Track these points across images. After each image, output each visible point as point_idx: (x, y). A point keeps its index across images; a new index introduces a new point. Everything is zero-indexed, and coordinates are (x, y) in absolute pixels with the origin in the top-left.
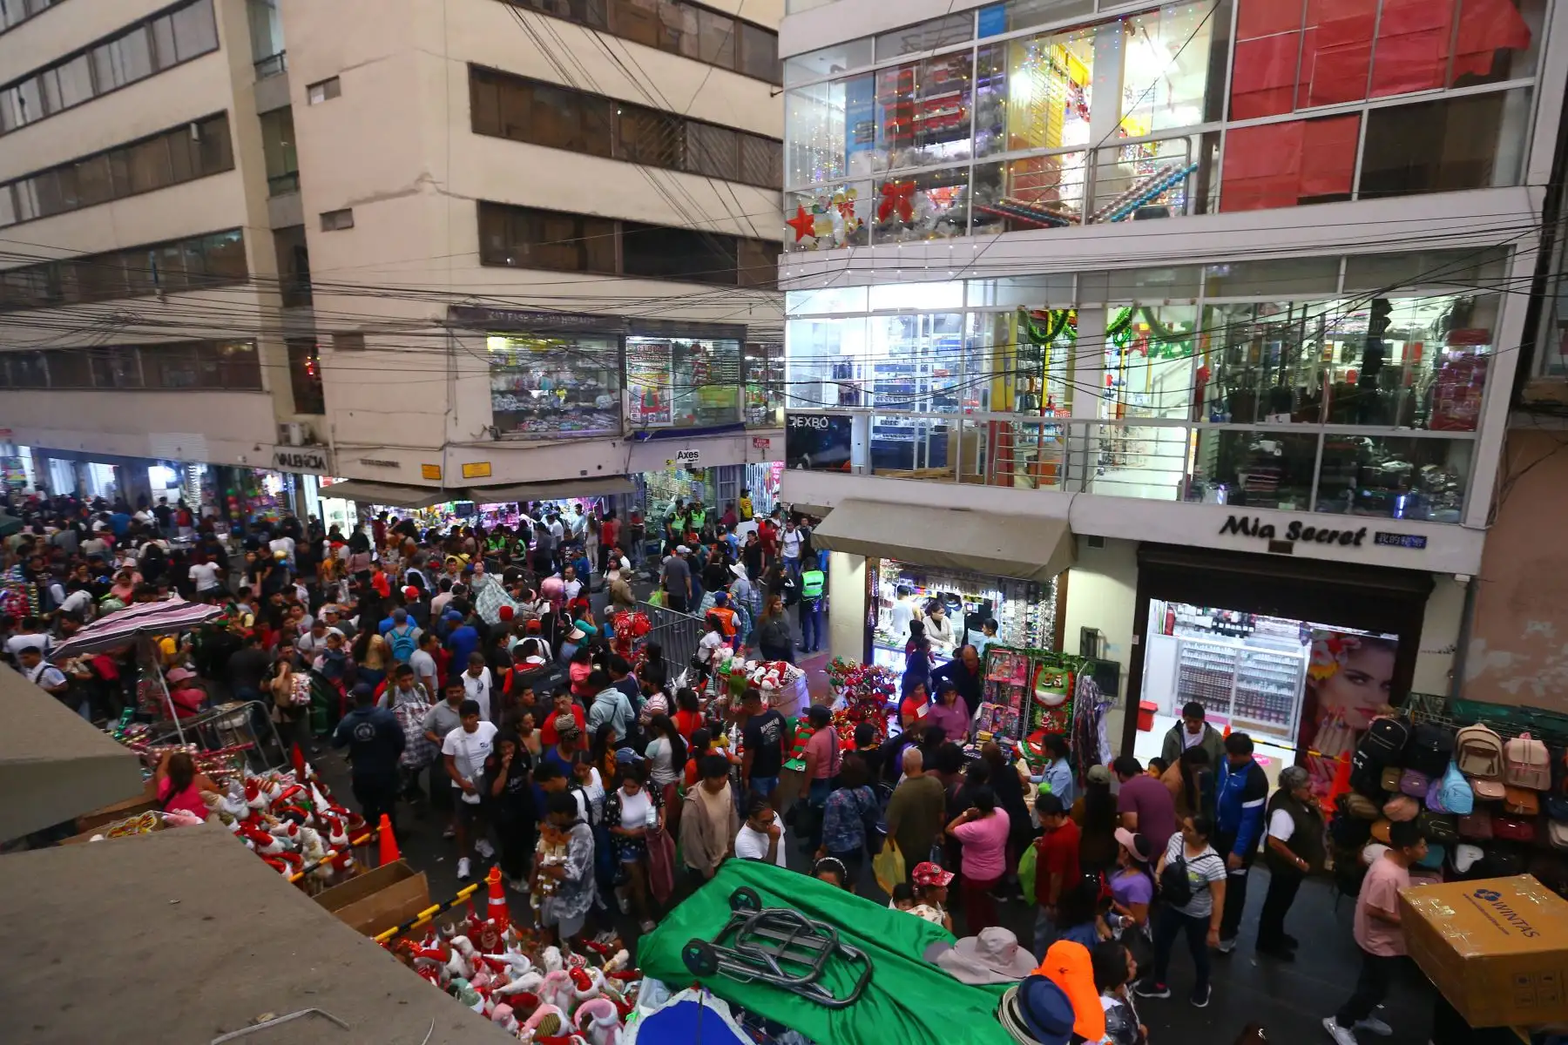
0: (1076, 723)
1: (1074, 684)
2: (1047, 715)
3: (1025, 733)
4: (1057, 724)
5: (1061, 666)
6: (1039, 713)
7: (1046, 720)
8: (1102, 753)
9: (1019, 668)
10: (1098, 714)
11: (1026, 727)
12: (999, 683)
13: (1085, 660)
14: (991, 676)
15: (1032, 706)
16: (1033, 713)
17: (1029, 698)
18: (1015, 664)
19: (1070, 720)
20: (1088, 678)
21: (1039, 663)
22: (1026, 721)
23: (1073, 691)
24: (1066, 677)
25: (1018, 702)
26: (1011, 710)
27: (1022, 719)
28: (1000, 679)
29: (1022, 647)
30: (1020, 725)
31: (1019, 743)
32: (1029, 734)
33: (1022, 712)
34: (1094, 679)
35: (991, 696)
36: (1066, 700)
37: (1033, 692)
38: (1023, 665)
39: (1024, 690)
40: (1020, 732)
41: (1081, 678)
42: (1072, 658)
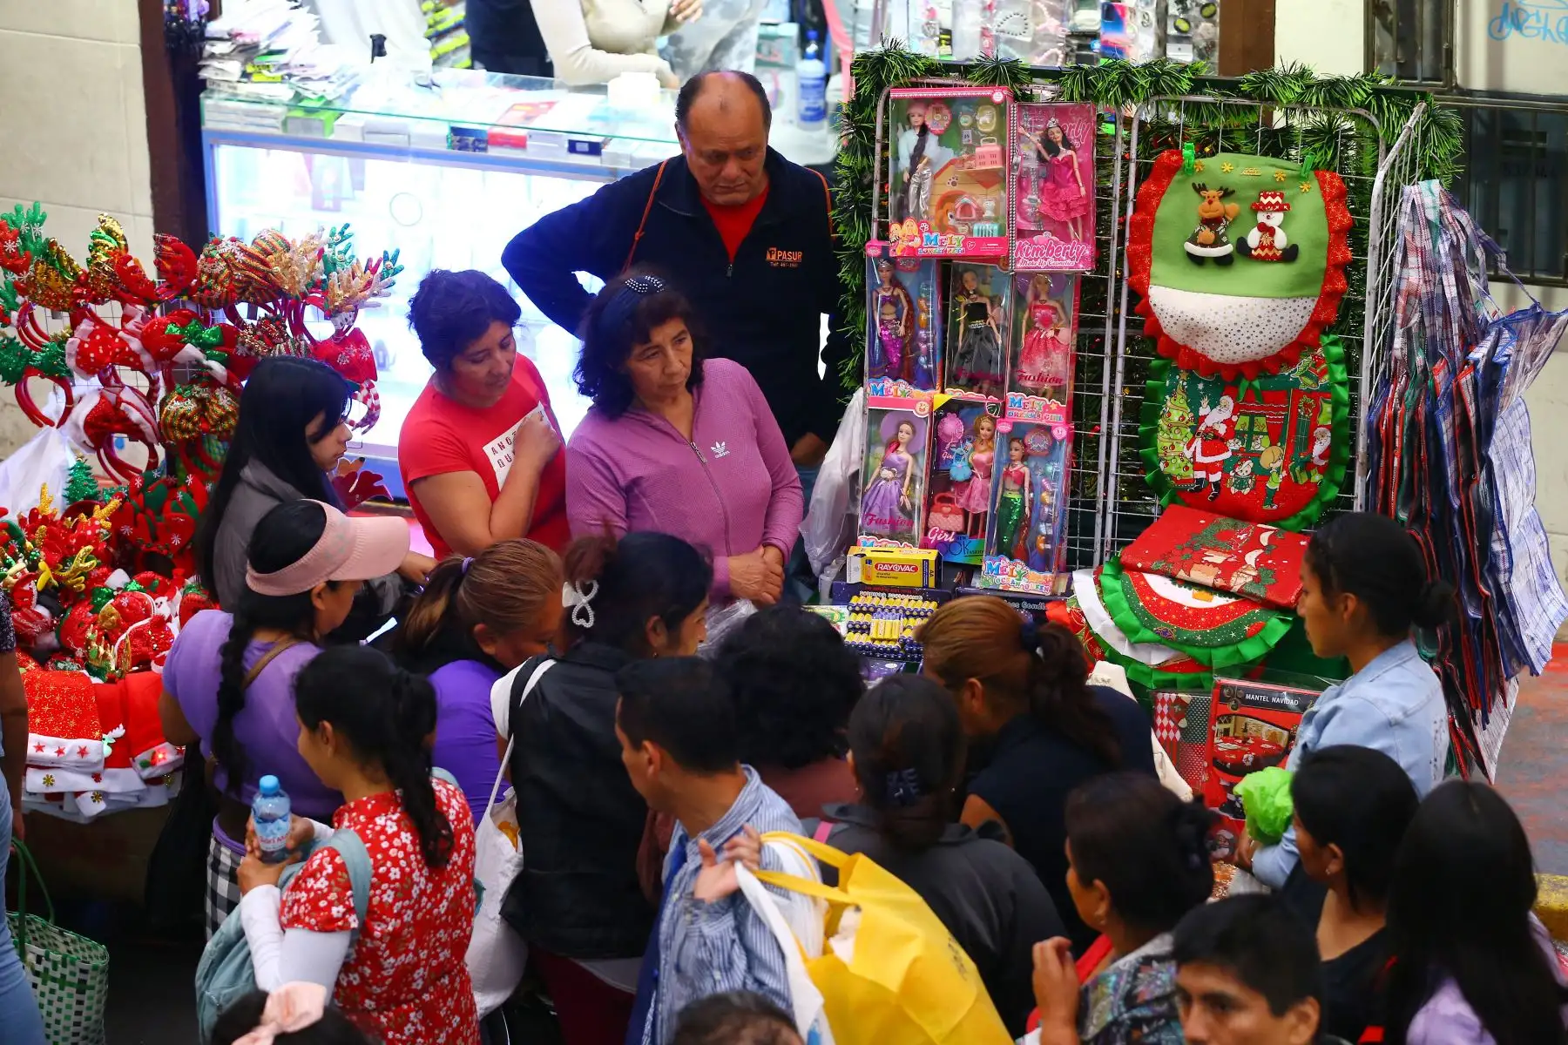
0: (1380, 441)
1: (1355, 234)
2: (1217, 416)
3: (1105, 528)
4: (1271, 456)
5: (1276, 144)
6: (1175, 409)
7: (1214, 442)
8: (1519, 587)
9: (1053, 172)
10: (1492, 381)
11: (1108, 494)
12: (948, 272)
13: (1404, 99)
14: (903, 235)
15: (1134, 372)
16: (1143, 412)
17: (1117, 335)
18: (1027, 155)
19: (1344, 433)
20: (1428, 194)
21: (1157, 138)
22: (1109, 460)
23: (1352, 270)
24: (1309, 202)
25: (1058, 364)
26: (1026, 408)
27: (1084, 447)
28: (954, 245)
29: (1051, 56)
30: (1080, 485)
31: (1083, 582)
32: (1131, 526)
33: (1082, 411)
34: (1457, 195)
35: (909, 345)
36: (1316, 326)
37: (1138, 297)
38: (1077, 157)
39: (1090, 292)
40: (1080, 522)
41: (1392, 200)
42: (1334, 92)
